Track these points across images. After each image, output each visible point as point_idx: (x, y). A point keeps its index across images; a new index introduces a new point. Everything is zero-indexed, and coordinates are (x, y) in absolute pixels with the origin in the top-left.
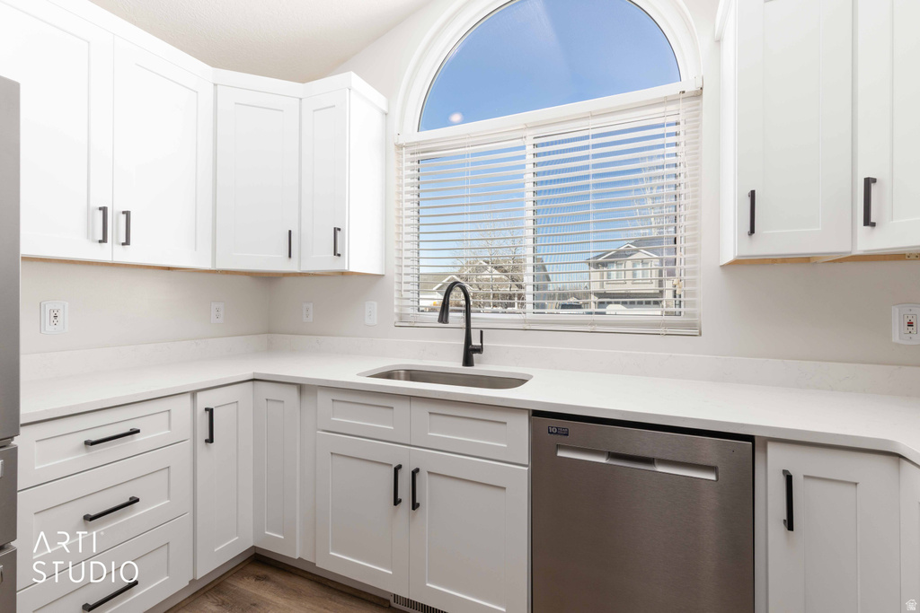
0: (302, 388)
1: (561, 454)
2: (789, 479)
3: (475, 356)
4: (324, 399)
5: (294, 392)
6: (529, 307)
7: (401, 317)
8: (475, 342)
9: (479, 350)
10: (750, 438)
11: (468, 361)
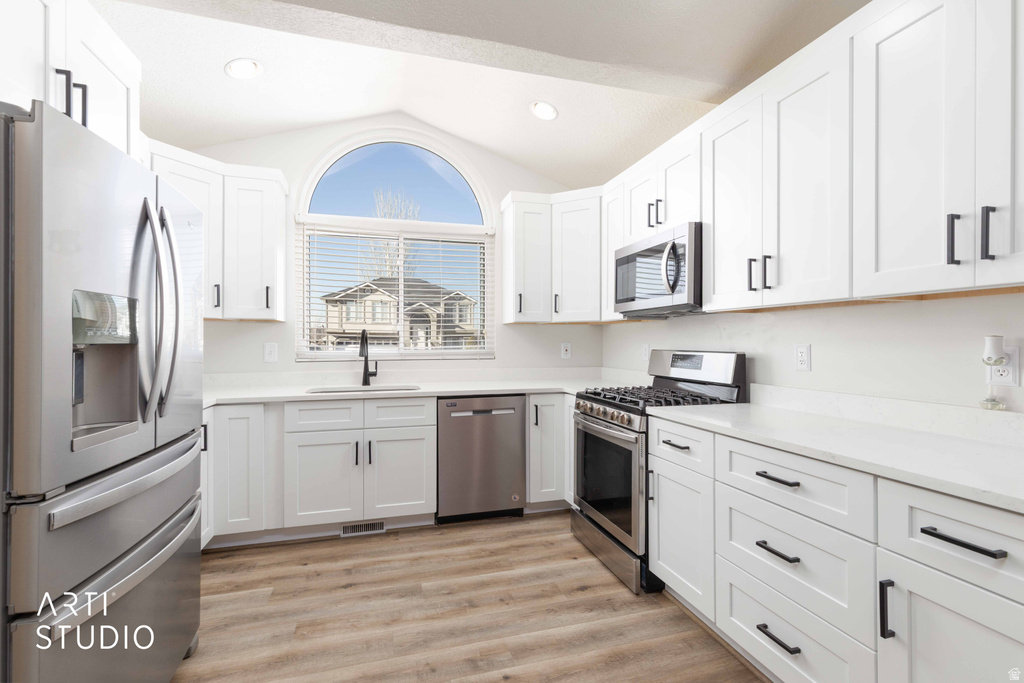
0: (266, 404)
1: (453, 415)
2: (536, 406)
4: (291, 409)
6: (401, 345)
7: (299, 355)
9: (374, 374)
10: (524, 395)
11: (366, 382)
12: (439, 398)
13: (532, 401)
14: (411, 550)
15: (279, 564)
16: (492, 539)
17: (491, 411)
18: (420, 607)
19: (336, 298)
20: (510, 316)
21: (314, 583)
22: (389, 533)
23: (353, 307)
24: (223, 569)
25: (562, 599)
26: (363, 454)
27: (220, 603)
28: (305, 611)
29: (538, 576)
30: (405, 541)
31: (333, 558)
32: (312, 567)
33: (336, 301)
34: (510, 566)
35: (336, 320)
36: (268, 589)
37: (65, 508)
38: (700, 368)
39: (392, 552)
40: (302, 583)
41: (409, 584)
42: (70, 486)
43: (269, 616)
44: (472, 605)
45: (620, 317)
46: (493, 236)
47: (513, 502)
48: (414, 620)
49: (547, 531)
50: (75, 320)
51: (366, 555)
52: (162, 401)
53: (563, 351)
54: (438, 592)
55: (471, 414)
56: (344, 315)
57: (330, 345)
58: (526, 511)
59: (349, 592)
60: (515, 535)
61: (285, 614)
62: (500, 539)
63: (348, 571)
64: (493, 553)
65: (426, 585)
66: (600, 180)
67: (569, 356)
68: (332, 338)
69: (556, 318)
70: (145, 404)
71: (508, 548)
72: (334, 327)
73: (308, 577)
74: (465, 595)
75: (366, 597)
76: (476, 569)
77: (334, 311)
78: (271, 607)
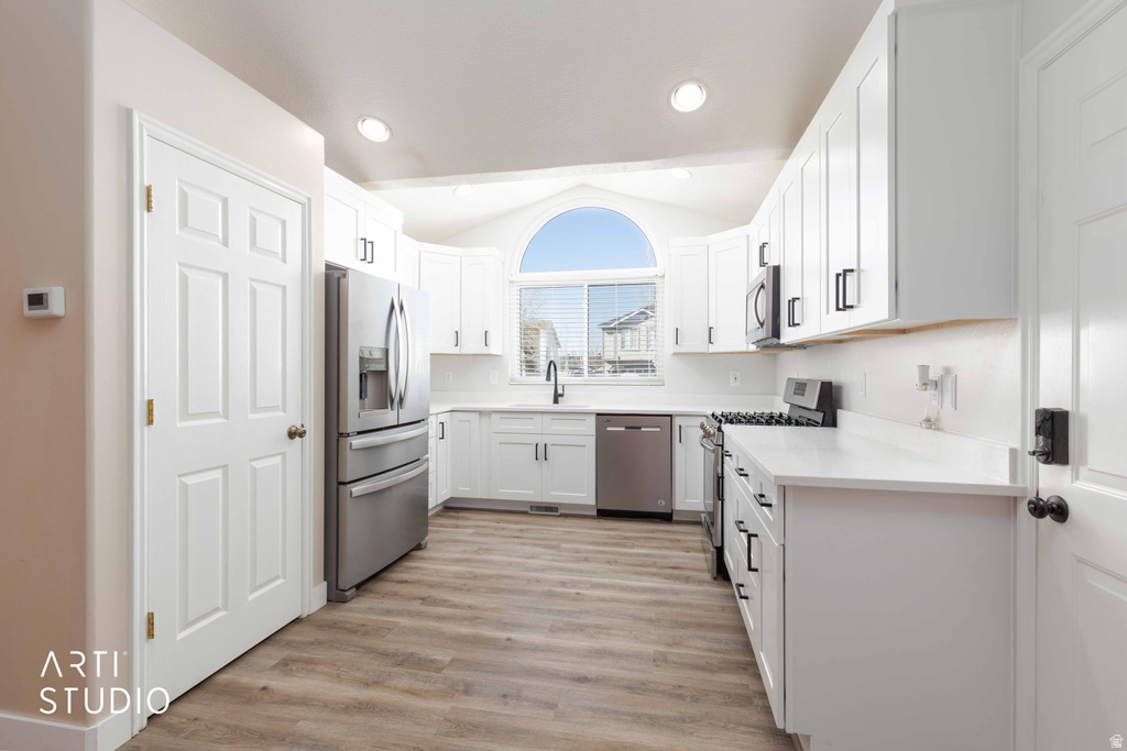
0: (481, 413)
1: (608, 429)
2: (680, 427)
3: (560, 399)
4: (495, 417)
5: (477, 415)
6: (586, 373)
7: (512, 380)
8: (560, 391)
9: (562, 395)
10: (671, 416)
11: (556, 401)
12: (598, 414)
13: (677, 422)
14: (570, 527)
15: (484, 520)
16: (634, 531)
17: (640, 428)
18: (551, 555)
19: (612, 326)
20: (670, 348)
21: (498, 532)
22: (562, 515)
23: (628, 335)
24: (453, 517)
25: (654, 570)
26: (542, 453)
27: (445, 532)
28: (486, 543)
29: (647, 555)
30: (569, 521)
31: (517, 523)
32: (501, 525)
33: (612, 329)
34: (633, 547)
35: (612, 349)
36: (471, 531)
37: (357, 442)
38: (803, 395)
39: (556, 526)
40: (492, 531)
41: (556, 543)
42: (359, 433)
43: (466, 542)
44: (586, 560)
45: (753, 348)
46: (663, 276)
47: (660, 506)
48: (545, 560)
49: (683, 533)
50: (361, 358)
51: (538, 525)
52: (401, 400)
53: (732, 379)
54: (569, 550)
55: (623, 429)
56: (619, 343)
57: (607, 373)
58: (674, 518)
59: (516, 540)
60: (653, 531)
61: (475, 543)
62: (640, 531)
63: (522, 530)
64: (626, 538)
65: (564, 545)
66: (746, 220)
67: (738, 384)
68: (608, 367)
69: (712, 349)
70: (392, 401)
71: (640, 538)
72: (609, 355)
73: (497, 529)
74: (585, 555)
75: (524, 544)
76: (605, 544)
77: (609, 339)
78: (469, 539)
